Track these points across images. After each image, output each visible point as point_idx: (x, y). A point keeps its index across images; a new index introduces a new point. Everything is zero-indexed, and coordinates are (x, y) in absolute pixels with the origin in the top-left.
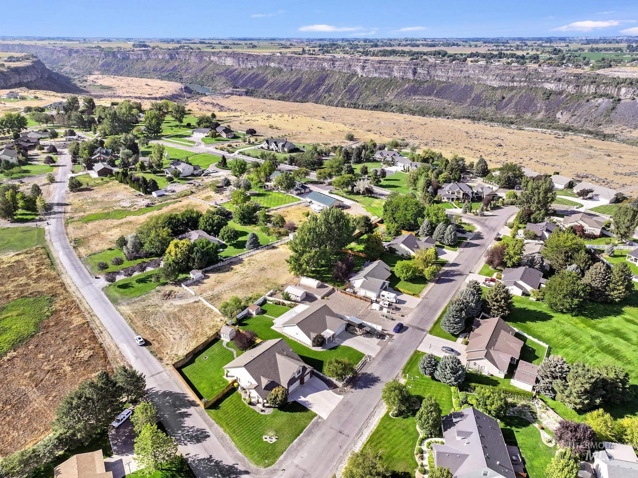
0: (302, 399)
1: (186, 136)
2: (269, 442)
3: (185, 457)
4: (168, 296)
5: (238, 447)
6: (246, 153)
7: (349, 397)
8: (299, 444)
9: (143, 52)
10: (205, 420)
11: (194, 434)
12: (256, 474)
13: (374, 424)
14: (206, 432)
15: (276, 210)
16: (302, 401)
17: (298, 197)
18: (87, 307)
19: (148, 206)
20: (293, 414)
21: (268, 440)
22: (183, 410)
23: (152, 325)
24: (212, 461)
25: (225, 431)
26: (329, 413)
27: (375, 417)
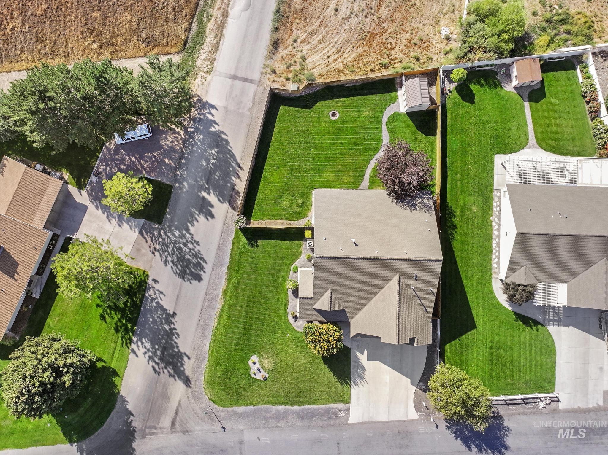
0: (363, 357)
2: (252, 372)
3: (150, 282)
5: (215, 335)
7: (421, 429)
8: (278, 417)
10: (220, 248)
11: (187, 257)
12: (194, 397)
14: (202, 268)
16: (357, 359)
21: (254, 368)
22: (212, 198)
24: (169, 322)
25: (225, 292)
26: (366, 419)
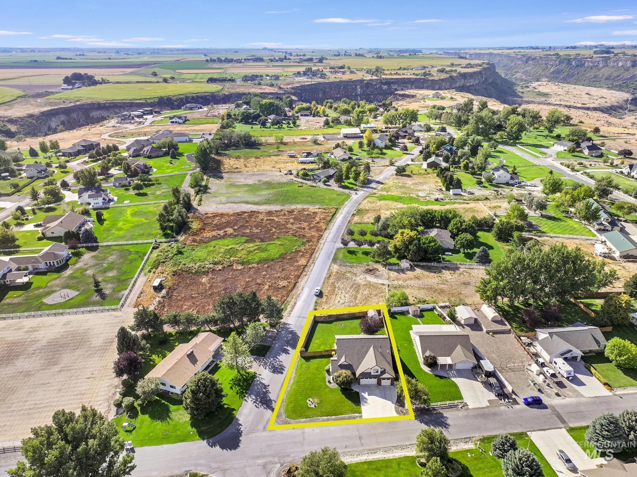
0: (366, 395)
1: (544, 147)
2: (309, 404)
3: (257, 375)
4: (370, 271)
5: (288, 393)
6: (591, 174)
9: (601, 59)
11: (276, 366)
13: (394, 455)
14: (283, 370)
15: (551, 237)
16: (363, 396)
17: (595, 233)
18: (317, 256)
19: (437, 200)
20: (346, 399)
22: (288, 348)
23: (337, 286)
24: (266, 388)
27: (403, 451)
